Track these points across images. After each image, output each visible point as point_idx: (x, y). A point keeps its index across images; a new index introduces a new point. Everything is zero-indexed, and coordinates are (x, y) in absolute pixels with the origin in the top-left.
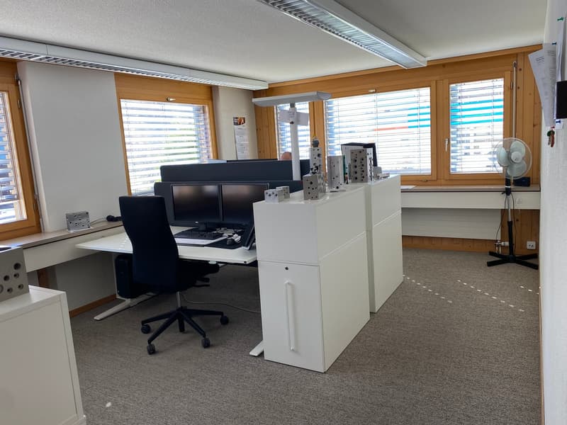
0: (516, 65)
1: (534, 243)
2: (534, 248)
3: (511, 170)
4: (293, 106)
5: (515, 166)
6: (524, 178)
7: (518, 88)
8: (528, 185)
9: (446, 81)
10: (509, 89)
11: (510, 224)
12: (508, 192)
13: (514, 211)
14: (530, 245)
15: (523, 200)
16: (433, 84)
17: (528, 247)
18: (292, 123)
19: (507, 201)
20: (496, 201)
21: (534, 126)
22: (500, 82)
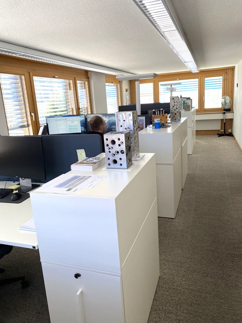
0: (226, 72)
1: (231, 130)
2: (231, 131)
3: (226, 106)
4: (171, 86)
5: (227, 105)
6: (229, 109)
7: (227, 80)
8: (230, 111)
9: (204, 77)
10: (224, 80)
11: (225, 123)
12: (224, 113)
13: (226, 119)
14: (230, 131)
15: (228, 116)
16: (199, 78)
17: (229, 132)
18: (171, 91)
19: (224, 116)
20: (220, 116)
21: (231, 92)
22: (221, 77)
